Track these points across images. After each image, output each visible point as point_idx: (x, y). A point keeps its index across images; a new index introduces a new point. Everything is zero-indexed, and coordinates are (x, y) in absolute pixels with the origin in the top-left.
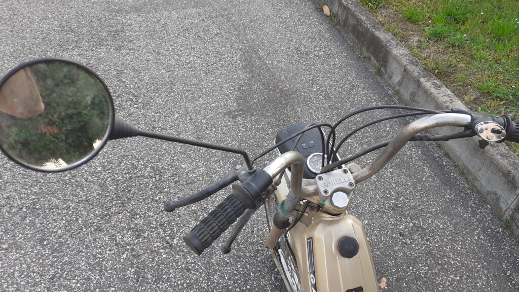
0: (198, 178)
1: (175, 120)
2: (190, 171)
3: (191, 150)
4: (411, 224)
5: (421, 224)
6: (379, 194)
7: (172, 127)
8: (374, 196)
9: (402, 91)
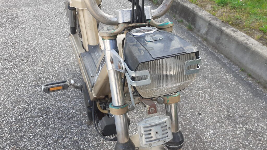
0: (77, 113)
1: (56, 71)
2: (70, 108)
3: (69, 92)
4: (244, 129)
5: (251, 128)
6: (214, 109)
7: (54, 76)
8: (211, 111)
9: (209, 38)
